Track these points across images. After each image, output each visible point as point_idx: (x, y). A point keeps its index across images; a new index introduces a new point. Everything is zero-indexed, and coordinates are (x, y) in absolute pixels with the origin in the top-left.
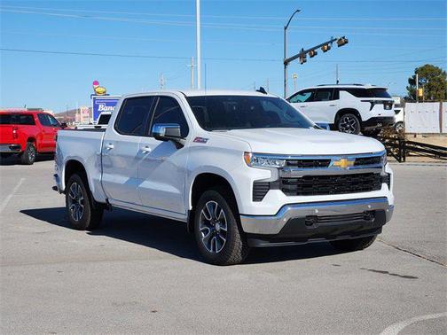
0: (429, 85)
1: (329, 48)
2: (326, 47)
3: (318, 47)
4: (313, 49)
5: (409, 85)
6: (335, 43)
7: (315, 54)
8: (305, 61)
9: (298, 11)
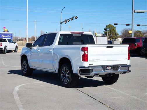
0: (110, 31)
1: (73, 19)
2: (72, 19)
3: (70, 19)
4: (68, 19)
5: (104, 31)
6: (74, 18)
7: (69, 21)
8: (67, 23)
9: (64, 8)
